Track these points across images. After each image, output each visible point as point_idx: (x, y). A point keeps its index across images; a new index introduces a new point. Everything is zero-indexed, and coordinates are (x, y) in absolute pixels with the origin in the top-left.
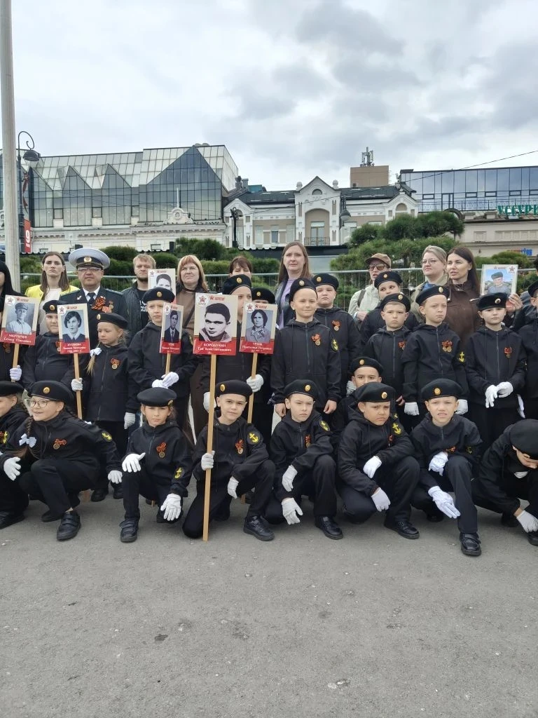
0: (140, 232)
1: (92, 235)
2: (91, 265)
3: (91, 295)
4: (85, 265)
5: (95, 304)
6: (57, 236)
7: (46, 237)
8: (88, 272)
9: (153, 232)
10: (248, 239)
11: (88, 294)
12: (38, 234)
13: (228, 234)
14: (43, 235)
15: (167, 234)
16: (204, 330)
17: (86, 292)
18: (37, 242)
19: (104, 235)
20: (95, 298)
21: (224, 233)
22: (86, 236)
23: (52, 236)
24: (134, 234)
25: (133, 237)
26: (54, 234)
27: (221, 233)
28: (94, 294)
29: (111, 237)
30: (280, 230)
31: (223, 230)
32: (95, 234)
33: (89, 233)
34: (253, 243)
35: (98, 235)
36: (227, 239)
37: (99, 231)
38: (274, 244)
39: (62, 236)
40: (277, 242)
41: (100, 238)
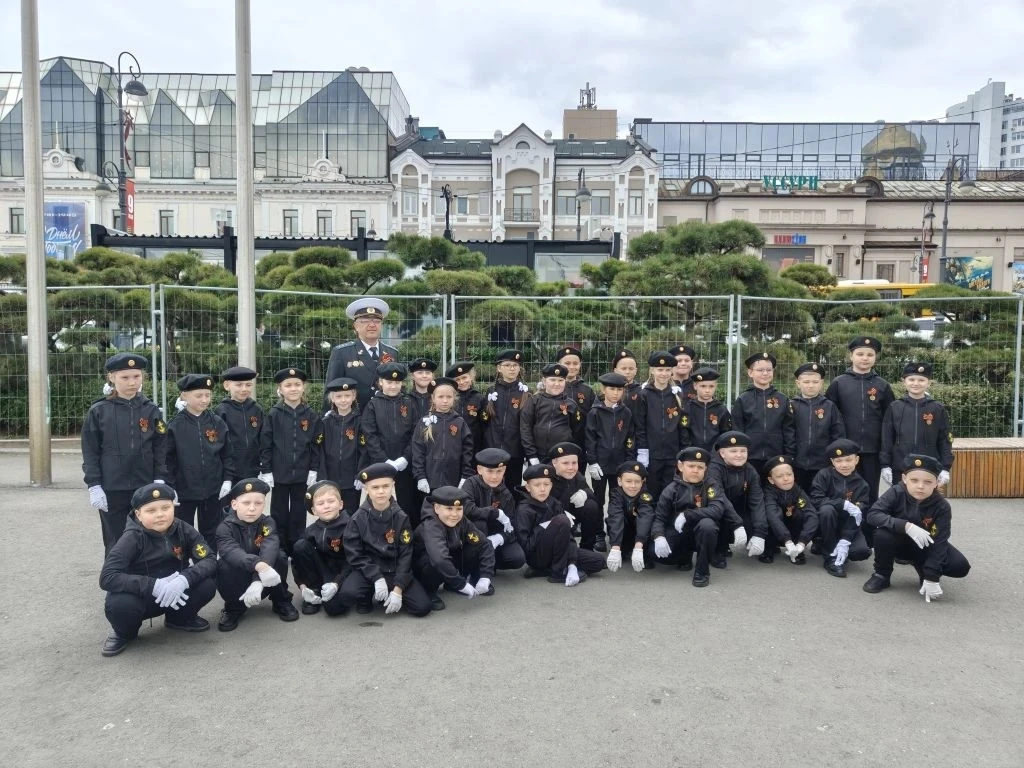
0: (267, 191)
1: (194, 193)
2: (374, 317)
4: (368, 317)
6: (141, 192)
8: (372, 325)
9: (287, 192)
10: (425, 206)
11: (370, 349)
13: (396, 198)
15: (307, 195)
17: (367, 346)
19: (212, 193)
21: (391, 197)
22: (185, 193)
24: (259, 193)
25: (257, 197)
27: (387, 198)
29: (222, 197)
30: (470, 197)
31: (389, 193)
32: (199, 191)
33: (190, 190)
34: (432, 213)
35: (203, 193)
36: (395, 206)
37: (205, 187)
38: (461, 216)
39: (149, 192)
40: (465, 213)
41: (206, 197)
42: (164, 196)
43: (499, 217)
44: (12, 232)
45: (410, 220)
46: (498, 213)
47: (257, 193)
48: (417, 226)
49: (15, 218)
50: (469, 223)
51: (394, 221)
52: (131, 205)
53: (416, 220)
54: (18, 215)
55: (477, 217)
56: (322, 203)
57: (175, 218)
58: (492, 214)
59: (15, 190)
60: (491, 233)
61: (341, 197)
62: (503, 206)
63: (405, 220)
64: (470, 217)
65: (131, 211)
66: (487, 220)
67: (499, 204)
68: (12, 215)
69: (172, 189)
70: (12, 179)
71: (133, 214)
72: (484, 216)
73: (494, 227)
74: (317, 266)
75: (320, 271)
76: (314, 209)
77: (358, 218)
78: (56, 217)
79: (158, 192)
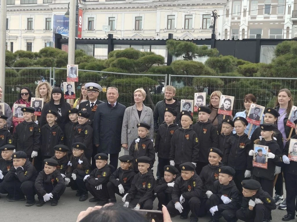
0: (160, 6)
1: (125, 8)
2: (93, 90)
3: (93, 104)
4: (90, 90)
5: (93, 108)
6: (101, 8)
7: (93, 9)
8: (91, 93)
9: (169, 6)
10: (245, 11)
11: (91, 103)
12: (88, 7)
13: (229, 7)
14: (91, 7)
15: (180, 7)
16: (197, 104)
17: (91, 102)
18: (87, 13)
19: (133, 8)
20: (94, 105)
21: (225, 6)
22: (121, 8)
23: (97, 9)
24: (156, 7)
25: (155, 9)
26: (99, 7)
27: (223, 6)
28: (94, 103)
29: (138, 10)
30: (272, 4)
31: (225, 4)
32: (127, 7)
33: (123, 6)
34: (249, 14)
35: (129, 8)
36: (228, 11)
37: (131, 5)
38: (267, 15)
39: (105, 8)
40: (269, 13)
41: (131, 10)
42: (112, 10)
43: (289, 15)
44: (46, 30)
45: (236, 19)
46: (289, 13)
47: (155, 7)
48: (240, 22)
49: (48, 23)
50: (271, 19)
51: (226, 19)
52: (80, 21)
53: (239, 18)
54: (49, 21)
55: (276, 16)
56: (188, 11)
57: (116, 21)
58: (285, 14)
59: (48, 10)
60: (283, 25)
61: (198, 7)
62: (292, 9)
63: (233, 18)
64: (271, 16)
65: (80, 24)
66: (282, 17)
67: (289, 8)
68: (46, 21)
69: (115, 6)
70: (47, 4)
71: (81, 25)
72: (280, 15)
73: (286, 22)
74: (123, 58)
75: (123, 61)
76: (184, 14)
77: (206, 19)
78: (64, 22)
79: (109, 8)
